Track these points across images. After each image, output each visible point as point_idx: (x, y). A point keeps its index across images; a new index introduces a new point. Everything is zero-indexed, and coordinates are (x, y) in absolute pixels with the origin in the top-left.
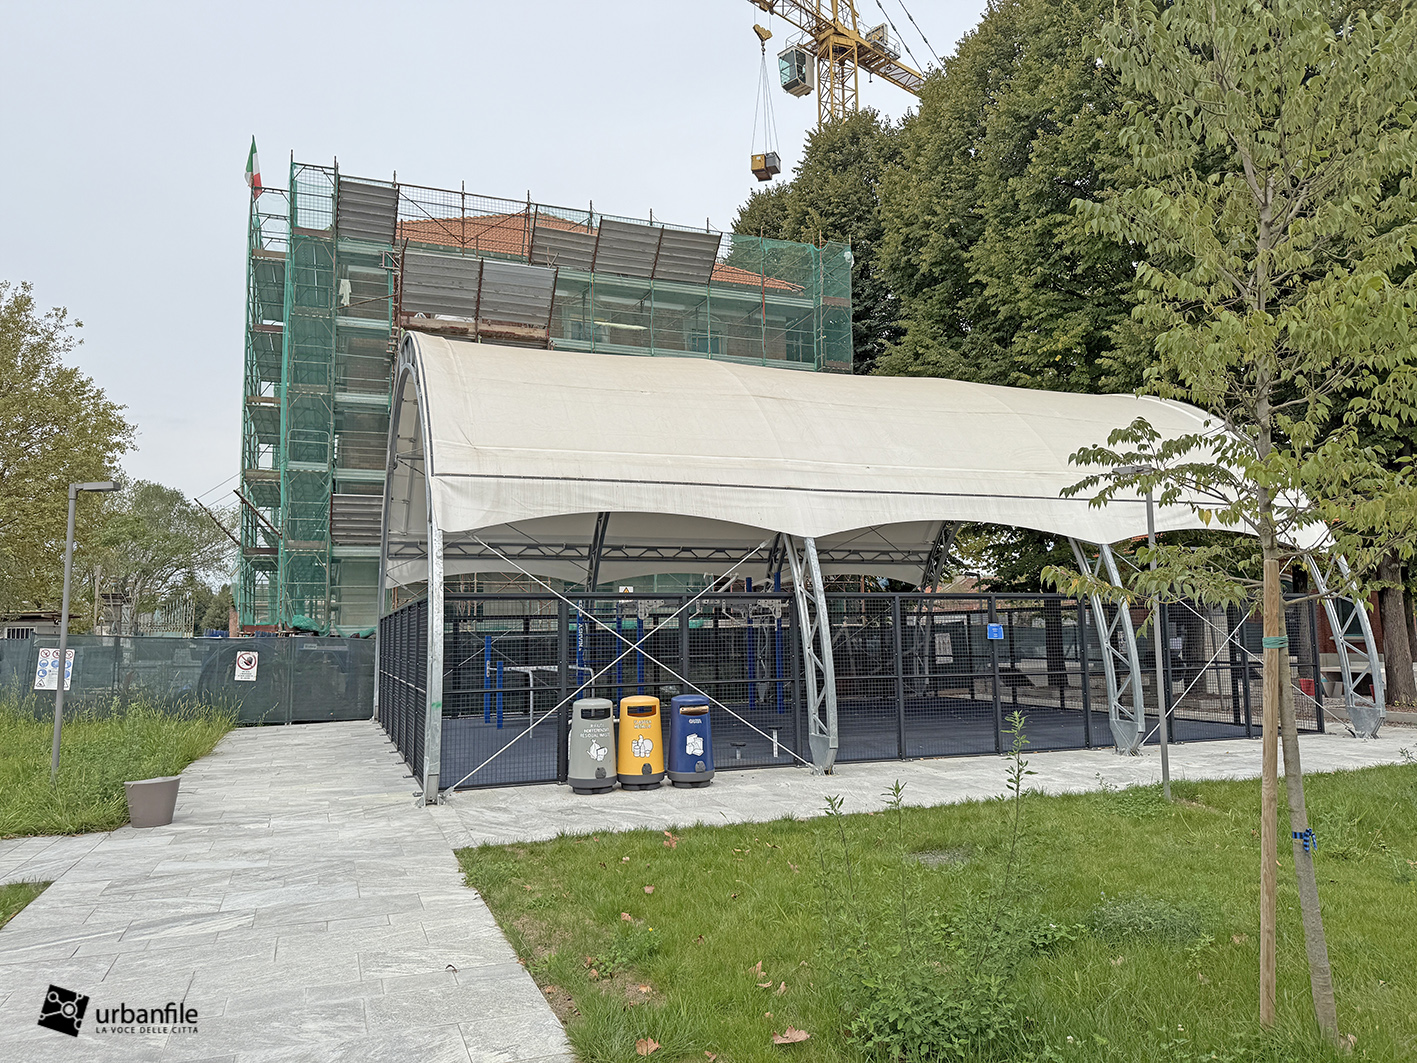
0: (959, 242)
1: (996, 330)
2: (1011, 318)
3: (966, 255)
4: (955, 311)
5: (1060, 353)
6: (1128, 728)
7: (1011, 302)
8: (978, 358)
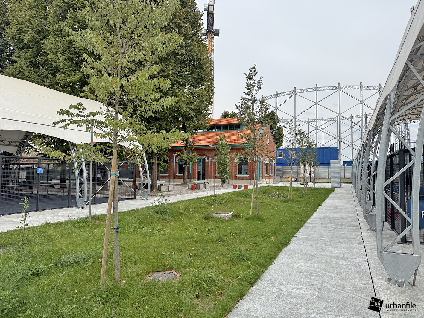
0: (40, 37)
1: (51, 70)
2: (57, 67)
3: (41, 42)
4: (36, 60)
5: (72, 83)
6: (82, 200)
7: (57, 62)
8: (44, 78)
